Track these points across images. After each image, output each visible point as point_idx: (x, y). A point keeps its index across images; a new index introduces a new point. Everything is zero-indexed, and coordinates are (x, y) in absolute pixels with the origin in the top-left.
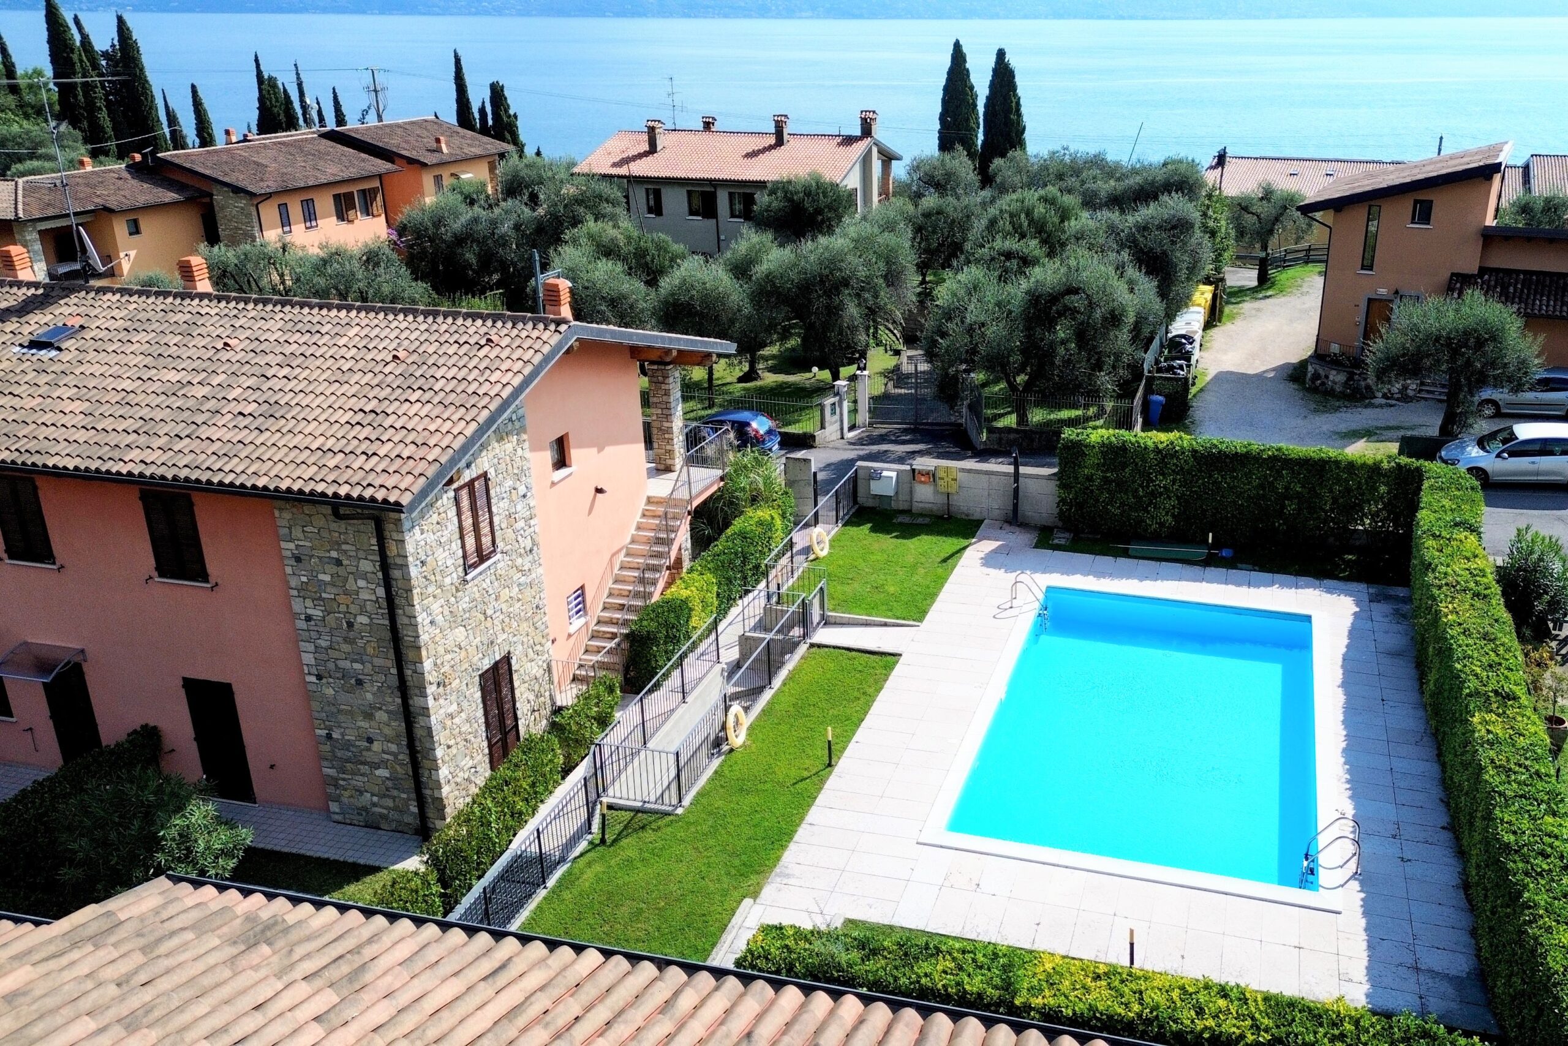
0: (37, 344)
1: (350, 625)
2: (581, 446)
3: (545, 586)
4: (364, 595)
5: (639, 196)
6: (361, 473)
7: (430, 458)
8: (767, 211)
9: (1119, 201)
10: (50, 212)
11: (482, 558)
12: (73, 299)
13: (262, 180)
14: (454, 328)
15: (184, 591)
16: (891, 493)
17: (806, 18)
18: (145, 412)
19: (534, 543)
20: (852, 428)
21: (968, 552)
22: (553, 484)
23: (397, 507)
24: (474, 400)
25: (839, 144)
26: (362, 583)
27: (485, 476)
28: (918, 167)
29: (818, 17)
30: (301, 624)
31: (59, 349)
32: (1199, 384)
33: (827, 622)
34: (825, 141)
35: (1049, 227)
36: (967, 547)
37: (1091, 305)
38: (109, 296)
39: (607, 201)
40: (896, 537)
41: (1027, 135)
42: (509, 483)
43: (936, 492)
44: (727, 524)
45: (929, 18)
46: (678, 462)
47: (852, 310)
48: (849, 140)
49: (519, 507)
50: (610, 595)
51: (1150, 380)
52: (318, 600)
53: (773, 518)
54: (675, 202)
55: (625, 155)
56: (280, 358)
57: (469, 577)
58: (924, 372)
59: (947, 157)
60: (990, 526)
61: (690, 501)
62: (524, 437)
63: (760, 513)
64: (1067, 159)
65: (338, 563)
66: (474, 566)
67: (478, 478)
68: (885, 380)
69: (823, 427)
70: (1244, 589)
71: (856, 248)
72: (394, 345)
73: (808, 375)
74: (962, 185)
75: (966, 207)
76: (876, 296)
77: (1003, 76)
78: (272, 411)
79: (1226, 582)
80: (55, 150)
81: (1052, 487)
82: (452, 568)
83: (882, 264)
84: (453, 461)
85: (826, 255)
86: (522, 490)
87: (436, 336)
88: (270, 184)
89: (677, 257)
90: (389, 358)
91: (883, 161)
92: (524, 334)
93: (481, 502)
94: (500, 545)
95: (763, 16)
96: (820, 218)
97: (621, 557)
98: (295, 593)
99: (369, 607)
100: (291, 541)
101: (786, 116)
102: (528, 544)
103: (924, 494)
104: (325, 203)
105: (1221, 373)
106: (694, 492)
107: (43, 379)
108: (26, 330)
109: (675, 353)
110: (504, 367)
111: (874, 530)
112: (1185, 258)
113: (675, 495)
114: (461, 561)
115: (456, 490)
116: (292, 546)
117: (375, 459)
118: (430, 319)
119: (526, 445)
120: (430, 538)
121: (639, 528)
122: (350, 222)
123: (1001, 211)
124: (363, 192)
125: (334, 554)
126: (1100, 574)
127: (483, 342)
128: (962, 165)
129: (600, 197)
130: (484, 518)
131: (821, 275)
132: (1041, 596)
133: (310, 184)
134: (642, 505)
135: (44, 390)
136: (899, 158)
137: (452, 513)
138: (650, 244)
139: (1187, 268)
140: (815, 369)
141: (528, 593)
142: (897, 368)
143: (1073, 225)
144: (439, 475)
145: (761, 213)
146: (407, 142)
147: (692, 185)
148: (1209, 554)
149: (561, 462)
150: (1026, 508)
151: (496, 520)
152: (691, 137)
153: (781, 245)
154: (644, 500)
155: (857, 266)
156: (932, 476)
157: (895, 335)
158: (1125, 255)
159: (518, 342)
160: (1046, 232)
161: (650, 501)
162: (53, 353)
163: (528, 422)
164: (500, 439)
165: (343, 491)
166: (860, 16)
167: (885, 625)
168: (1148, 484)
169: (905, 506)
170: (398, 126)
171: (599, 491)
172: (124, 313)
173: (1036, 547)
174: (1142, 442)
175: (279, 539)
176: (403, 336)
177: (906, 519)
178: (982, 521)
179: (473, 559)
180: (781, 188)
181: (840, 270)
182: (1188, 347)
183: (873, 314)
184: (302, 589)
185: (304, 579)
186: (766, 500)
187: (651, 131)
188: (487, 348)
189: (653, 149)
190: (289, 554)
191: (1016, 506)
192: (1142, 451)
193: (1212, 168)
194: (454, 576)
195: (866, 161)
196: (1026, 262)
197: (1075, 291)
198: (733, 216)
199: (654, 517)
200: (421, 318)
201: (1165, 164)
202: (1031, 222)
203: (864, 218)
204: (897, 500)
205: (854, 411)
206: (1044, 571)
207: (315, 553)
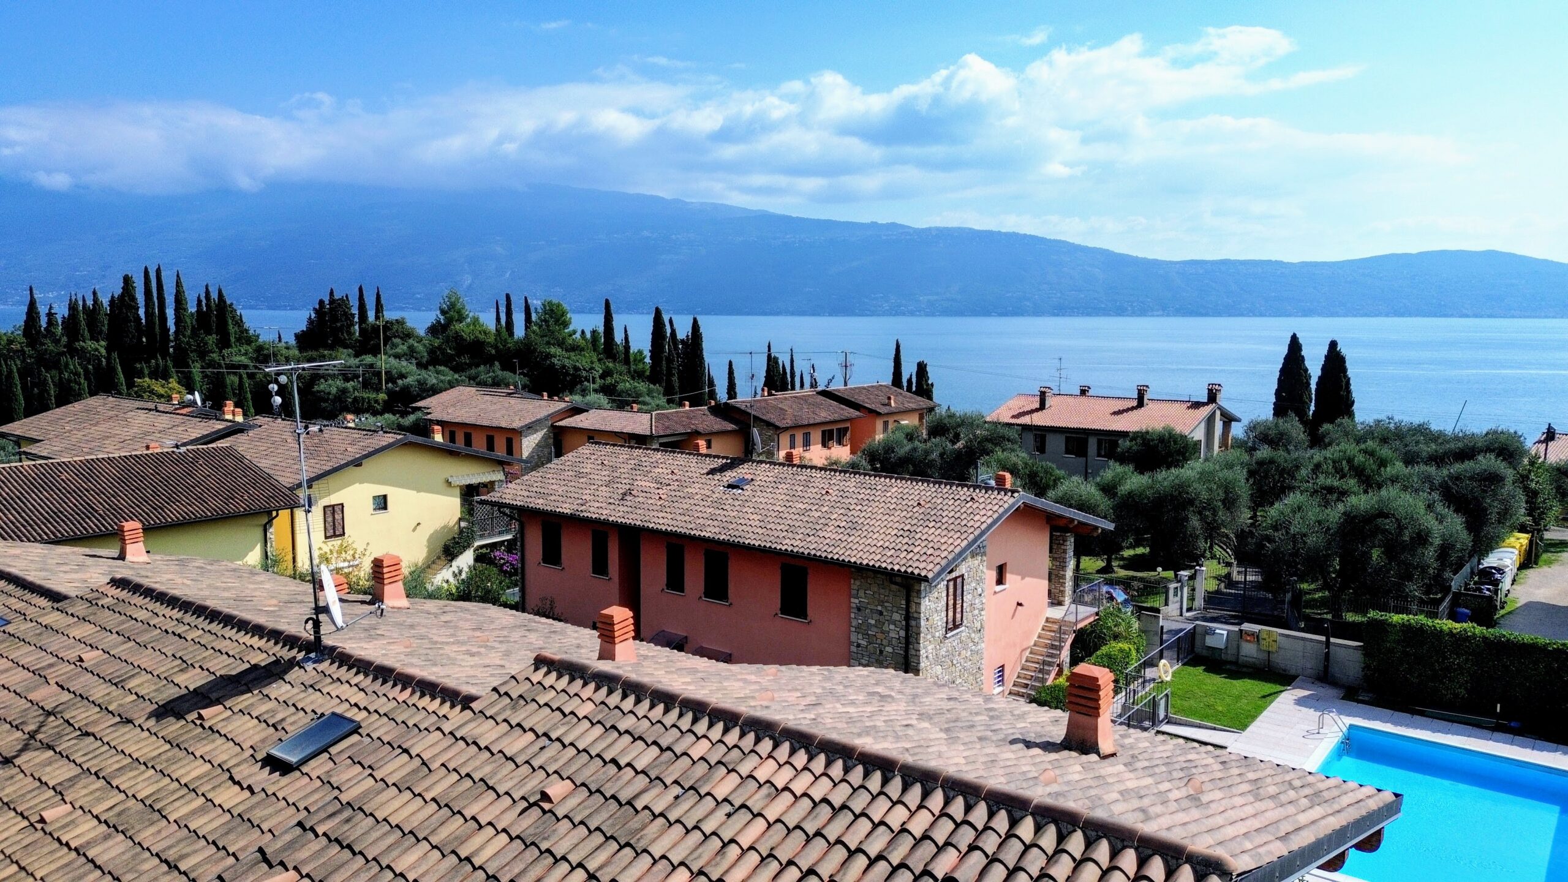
0: (731, 486)
1: (881, 652)
2: (1012, 573)
3: (985, 656)
4: (892, 635)
5: (1030, 438)
6: (905, 560)
7: (943, 556)
8: (1128, 452)
9: (1437, 460)
10: (668, 432)
11: (956, 627)
12: (746, 466)
13: (784, 419)
14: (951, 491)
15: (793, 624)
16: (1223, 647)
17: (1158, 316)
18: (790, 522)
19: (982, 627)
20: (1189, 610)
21: (1283, 695)
22: (995, 593)
23: (925, 579)
24: (965, 529)
25: (1188, 408)
26: (892, 627)
27: (962, 576)
28: (1254, 427)
29: (1168, 315)
30: (853, 649)
31: (742, 489)
32: (1508, 609)
33: (1170, 722)
34: (1177, 405)
35: (1368, 471)
36: (1281, 692)
37: (1401, 528)
38: (764, 465)
39: (1009, 440)
40: (1225, 677)
41: (1355, 407)
42: (973, 585)
43: (1259, 650)
44: (1097, 648)
45: (1270, 316)
46: (1067, 600)
47: (1195, 522)
48: (1196, 405)
49: (977, 601)
50: (1018, 677)
51: (1457, 596)
52: (866, 635)
53: (1130, 650)
54: (1055, 444)
55: (1021, 411)
56: (856, 501)
57: (948, 636)
58: (1252, 582)
59: (1281, 421)
60: (1303, 681)
61: (1076, 623)
62: (985, 558)
63: (1120, 645)
64: (1392, 426)
65: (881, 613)
66: (951, 630)
67: (959, 577)
68: (1217, 582)
69: (1166, 604)
70: (1528, 751)
71: (1200, 478)
72: (917, 498)
73: (1153, 573)
74: (1294, 443)
75: (1295, 460)
76: (1215, 514)
77: (1335, 361)
78: (854, 526)
79: (1512, 743)
80: (647, 399)
81: (1358, 656)
82: (940, 628)
83: (1221, 492)
84: (954, 559)
85: (1177, 481)
86: (980, 591)
87: (941, 494)
88: (788, 422)
89: (1059, 479)
90: (915, 504)
91: (1224, 422)
92: (992, 497)
93: (959, 592)
94: (965, 621)
95: (1120, 315)
96: (1170, 459)
97: (1027, 653)
98: (853, 629)
99: (894, 642)
100: (858, 598)
101: (1147, 386)
102: (978, 625)
103: (1249, 650)
104: (816, 435)
105: (1531, 602)
106: (1079, 618)
107: (737, 503)
108: (725, 479)
109: (1076, 522)
110: (982, 513)
111: (1205, 670)
112: (1495, 504)
113: (1066, 619)
114: (945, 625)
115: (948, 581)
116: (857, 601)
117: (912, 554)
118: (937, 486)
119: (985, 564)
120: (933, 606)
121: (1039, 637)
122: (829, 448)
123: (1325, 458)
124: (839, 430)
125: (879, 608)
126: (1396, 723)
127: (969, 499)
128: (1294, 427)
129: (1003, 437)
130: (959, 602)
131: (1171, 495)
132: (1345, 729)
133: (811, 422)
134: (1043, 622)
135: (738, 508)
136: (1238, 420)
137: (944, 594)
138: (1040, 469)
139: (1498, 513)
140: (1159, 569)
141: (975, 658)
142: (1228, 576)
143: (1389, 471)
144: (947, 565)
145: (1123, 453)
146: (869, 398)
147: (1069, 432)
148: (1497, 723)
149: (1000, 581)
150: (1335, 670)
151: (965, 604)
152: (1070, 400)
153: (1142, 473)
154: (1044, 619)
155: (1202, 492)
156: (1256, 637)
157: (1227, 553)
158: (1436, 496)
159: (989, 501)
160: (1364, 476)
161: (1047, 620)
162: (740, 491)
163: (987, 550)
164: (973, 557)
165: (896, 568)
166: (1206, 315)
167: (1215, 729)
168: (1443, 660)
169: (1233, 659)
170: (864, 388)
171: (1019, 604)
172: (772, 474)
173: (1343, 698)
174: (1437, 626)
175: (850, 596)
176: (922, 494)
177: (1234, 668)
178: (1297, 677)
179: (950, 626)
180: (1142, 437)
181: (1188, 493)
182: (1498, 576)
183: (1212, 531)
184: (858, 627)
185: (860, 622)
186: (1126, 638)
187: (1043, 395)
188: (971, 503)
189: (1042, 406)
190: (854, 606)
191: (1326, 667)
192: (1438, 634)
193: (1539, 442)
194: (940, 633)
195: (1210, 421)
196: (1343, 494)
197: (1386, 516)
198: (1099, 455)
199: (1050, 631)
200: (931, 485)
201: (1487, 434)
202: (1352, 467)
203: (1206, 460)
204: (1226, 653)
205: (1192, 599)
206: (1349, 715)
207: (869, 606)
